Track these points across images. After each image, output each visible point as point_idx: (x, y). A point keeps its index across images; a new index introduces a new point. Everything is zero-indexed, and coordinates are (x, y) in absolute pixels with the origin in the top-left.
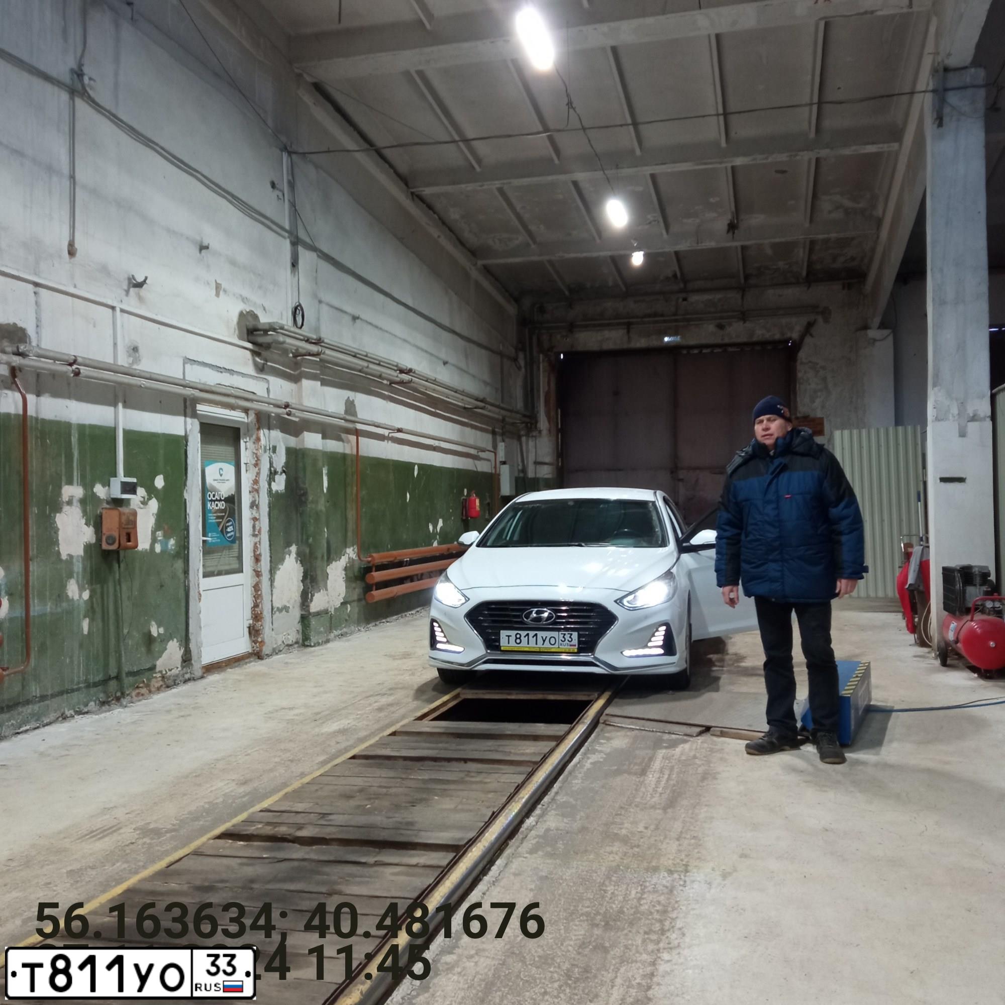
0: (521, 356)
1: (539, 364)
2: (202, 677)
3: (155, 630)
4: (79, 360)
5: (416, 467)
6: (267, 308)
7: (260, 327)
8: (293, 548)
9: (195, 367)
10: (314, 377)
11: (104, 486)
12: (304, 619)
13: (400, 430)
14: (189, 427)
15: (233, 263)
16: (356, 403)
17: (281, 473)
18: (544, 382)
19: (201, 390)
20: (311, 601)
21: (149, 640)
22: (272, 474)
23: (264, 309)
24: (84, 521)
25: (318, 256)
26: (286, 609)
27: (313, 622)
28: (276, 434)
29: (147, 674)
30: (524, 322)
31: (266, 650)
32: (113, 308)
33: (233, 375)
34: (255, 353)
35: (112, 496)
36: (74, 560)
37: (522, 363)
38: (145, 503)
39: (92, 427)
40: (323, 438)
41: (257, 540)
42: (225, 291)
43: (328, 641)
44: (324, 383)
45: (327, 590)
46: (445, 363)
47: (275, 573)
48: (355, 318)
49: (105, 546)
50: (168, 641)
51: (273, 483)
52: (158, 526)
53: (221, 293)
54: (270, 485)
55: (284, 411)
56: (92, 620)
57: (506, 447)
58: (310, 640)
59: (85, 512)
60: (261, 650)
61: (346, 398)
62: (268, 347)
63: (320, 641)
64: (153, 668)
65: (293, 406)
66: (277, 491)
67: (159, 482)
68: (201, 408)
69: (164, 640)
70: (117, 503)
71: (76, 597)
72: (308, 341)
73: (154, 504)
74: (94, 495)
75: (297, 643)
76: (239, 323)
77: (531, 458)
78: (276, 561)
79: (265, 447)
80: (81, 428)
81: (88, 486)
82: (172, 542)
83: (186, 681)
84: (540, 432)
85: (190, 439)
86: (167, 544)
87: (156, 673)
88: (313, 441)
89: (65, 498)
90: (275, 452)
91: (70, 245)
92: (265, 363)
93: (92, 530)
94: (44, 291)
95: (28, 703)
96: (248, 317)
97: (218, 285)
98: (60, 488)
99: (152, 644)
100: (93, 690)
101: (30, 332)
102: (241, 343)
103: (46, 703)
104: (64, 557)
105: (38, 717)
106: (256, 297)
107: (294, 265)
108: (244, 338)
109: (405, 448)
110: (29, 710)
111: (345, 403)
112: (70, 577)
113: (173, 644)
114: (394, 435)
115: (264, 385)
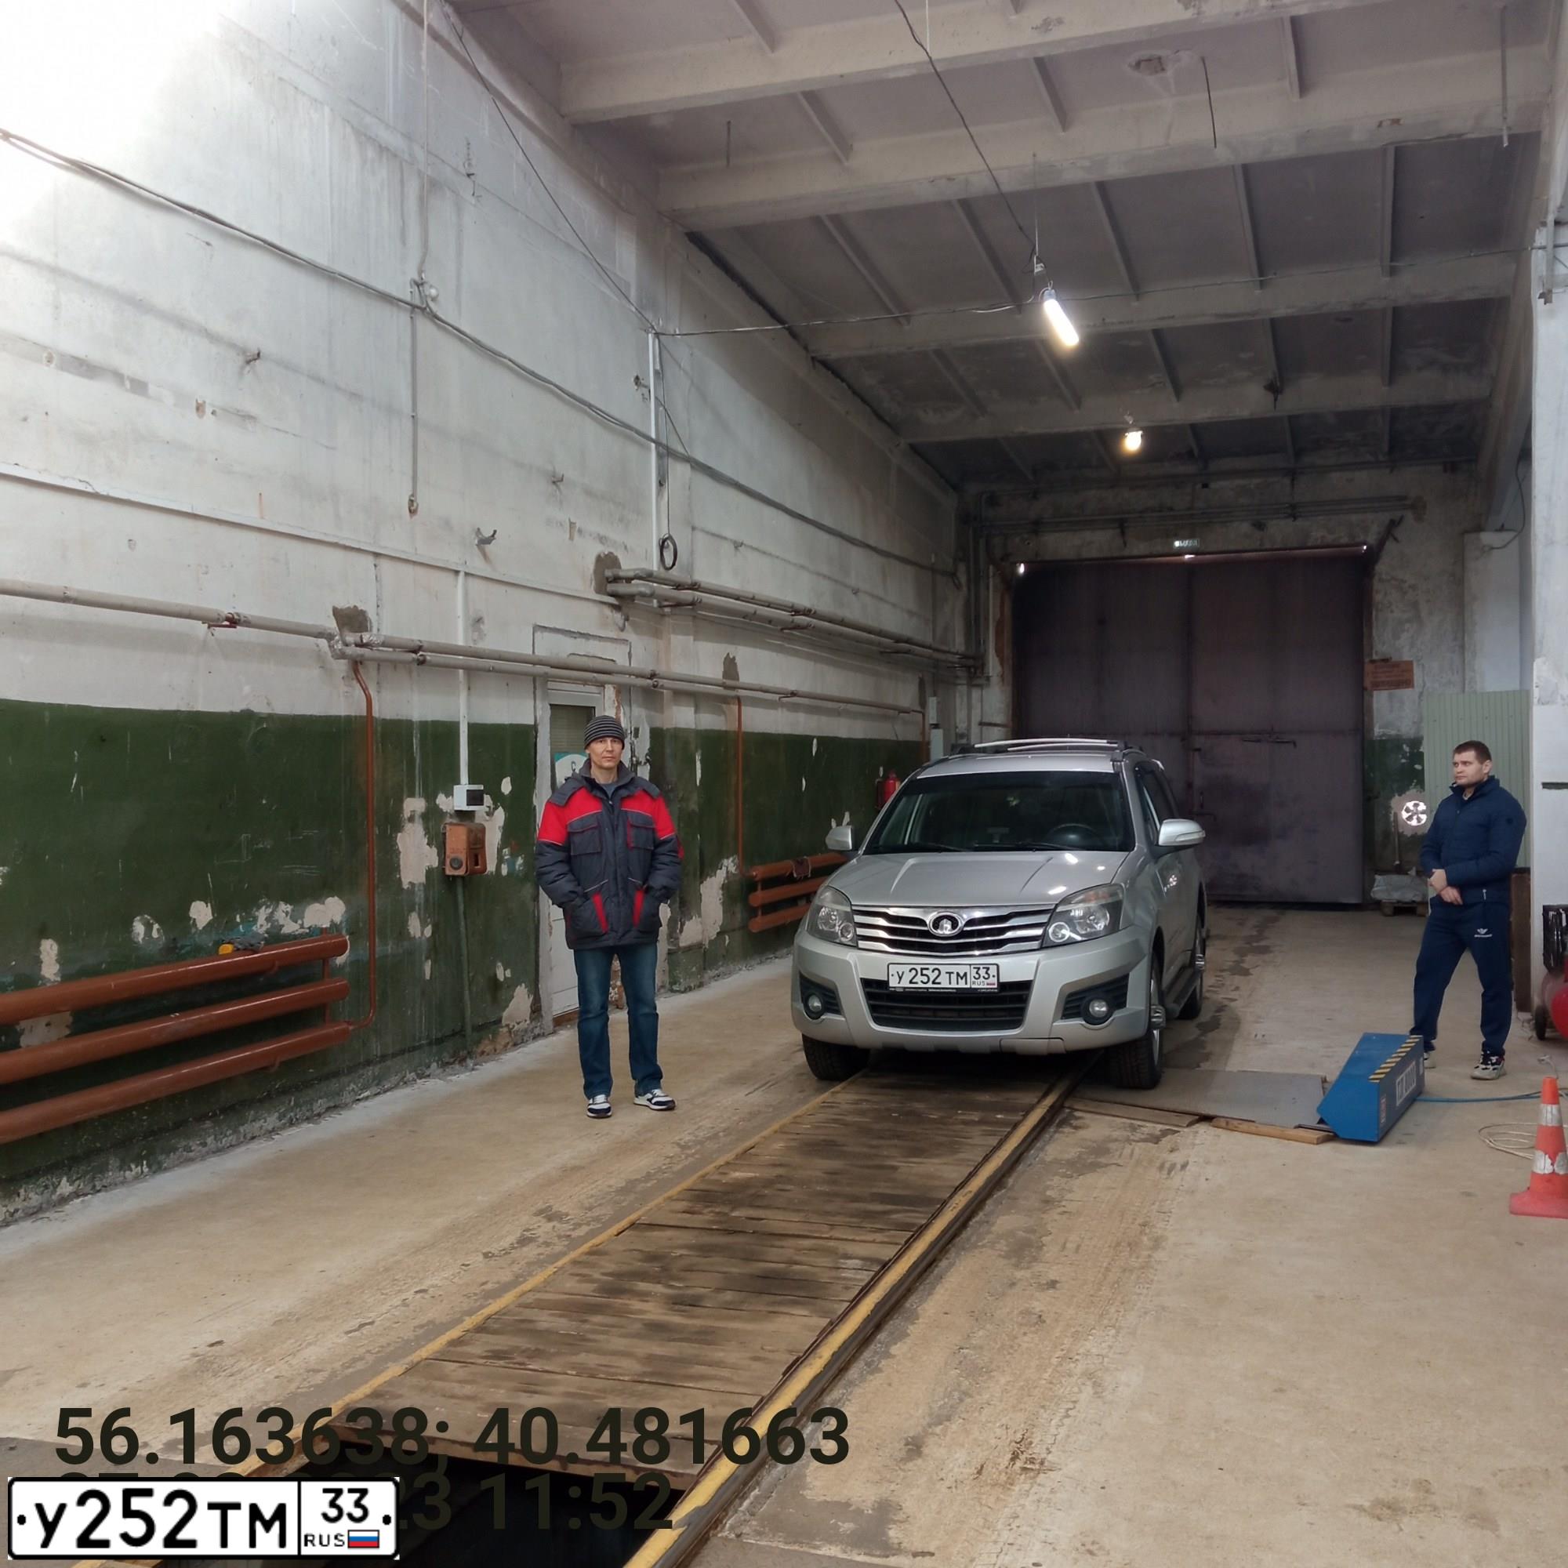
0: (962, 568)
1: (988, 578)
2: (554, 1032)
3: (502, 973)
4: (426, 645)
5: (815, 741)
6: (629, 547)
7: (621, 574)
9: (546, 634)
10: (683, 631)
11: (447, 796)
12: (674, 955)
13: (793, 694)
14: (539, 713)
15: (589, 492)
16: (738, 660)
17: (645, 763)
18: (994, 605)
19: (553, 666)
20: (681, 931)
21: (495, 985)
23: (626, 547)
24: (426, 841)
25: (692, 467)
27: (683, 959)
29: (493, 1027)
30: (966, 518)
32: (457, 572)
33: (588, 639)
34: (615, 607)
35: (456, 809)
36: (416, 889)
37: (963, 579)
38: (490, 814)
39: (435, 723)
40: (697, 711)
42: (580, 531)
43: (701, 985)
44: (699, 637)
45: (700, 916)
46: (856, 592)
48: (738, 545)
49: (449, 872)
50: (516, 987)
52: (505, 841)
53: (576, 534)
55: (650, 681)
56: (434, 962)
57: (938, 703)
58: (680, 983)
59: (426, 829)
61: (724, 655)
62: (631, 597)
63: (692, 985)
64: (500, 1021)
65: (661, 675)
67: (506, 787)
68: (553, 688)
69: (512, 984)
70: (461, 814)
71: (418, 935)
72: (678, 586)
73: (500, 815)
74: (437, 806)
76: (595, 572)
77: (975, 719)
80: (424, 725)
81: (430, 797)
82: (520, 861)
83: (536, 1037)
84: (988, 678)
85: (540, 728)
86: (514, 864)
87: (502, 1027)
88: (683, 717)
89: (407, 814)
90: (636, 735)
91: (411, 502)
92: (627, 619)
93: (435, 850)
94: (385, 564)
95: (368, 1063)
96: (606, 562)
97: (572, 525)
98: (402, 801)
99: (497, 993)
100: (435, 1049)
101: (371, 615)
102: (598, 597)
103: (389, 1063)
104: (405, 886)
105: (378, 1080)
106: (615, 534)
107: (661, 484)
108: (600, 590)
109: (801, 717)
110: (370, 1072)
111: (723, 660)
112: (412, 910)
113: (521, 991)
114: (786, 700)
115: (624, 649)
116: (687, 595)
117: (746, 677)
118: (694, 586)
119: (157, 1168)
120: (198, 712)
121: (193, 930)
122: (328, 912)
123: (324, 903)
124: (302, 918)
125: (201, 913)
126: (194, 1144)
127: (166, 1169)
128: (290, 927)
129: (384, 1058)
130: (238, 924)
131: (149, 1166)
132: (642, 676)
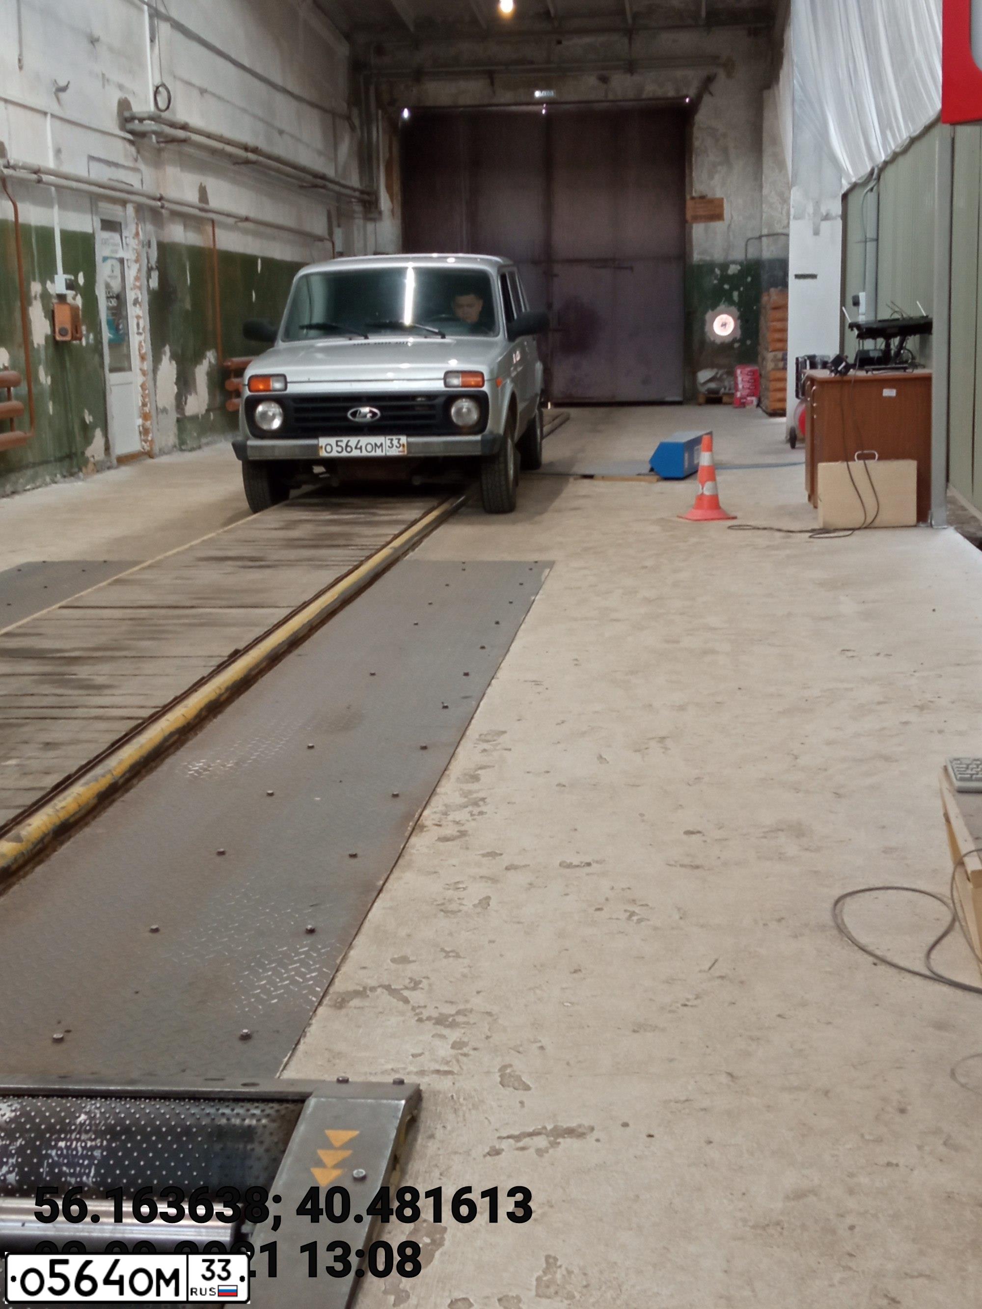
0: (355, 112)
2: (117, 468)
3: (88, 419)
4: (42, 168)
5: (259, 261)
7: (137, 115)
8: (167, 349)
9: (95, 163)
10: (174, 163)
11: (52, 282)
12: (181, 422)
13: (247, 219)
14: (95, 224)
15: (112, 50)
16: (206, 188)
17: (155, 270)
18: (384, 147)
19: (100, 187)
20: (186, 403)
21: (85, 426)
22: (150, 270)
23: (134, 93)
24: (43, 314)
25: (172, 26)
26: (165, 410)
27: (189, 426)
28: (150, 227)
30: (357, 66)
31: (156, 449)
32: (46, 114)
33: (119, 168)
34: (132, 142)
35: (58, 292)
36: (41, 349)
37: (357, 122)
38: (74, 299)
39: (42, 228)
40: (185, 229)
42: (108, 80)
43: (200, 447)
44: (183, 168)
45: (195, 394)
46: (281, 132)
47: (157, 373)
49: (58, 338)
50: (95, 430)
51: (150, 281)
52: (83, 321)
53: (106, 83)
54: (148, 281)
55: (159, 203)
56: (54, 403)
57: (343, 233)
58: (187, 444)
59: (43, 305)
60: (151, 449)
61: (198, 183)
62: (142, 135)
63: (195, 446)
65: (166, 198)
66: (153, 289)
67: (81, 280)
68: (103, 205)
69: (94, 426)
70: (62, 297)
71: (44, 382)
72: (173, 125)
73: (79, 300)
74: (46, 289)
75: (175, 446)
76: (118, 114)
77: (370, 247)
78: (157, 360)
79: (143, 242)
80: (37, 227)
81: (44, 284)
82: (91, 336)
83: (109, 468)
84: (380, 213)
85: (96, 236)
86: (89, 338)
87: (90, 457)
88: (177, 233)
89: (33, 295)
90: (149, 246)
91: (20, 60)
92: (138, 152)
93: (48, 322)
94: (10, 108)
95: (27, 467)
96: (124, 105)
97: (103, 76)
98: (29, 284)
99: (87, 431)
100: (58, 464)
101: (6, 145)
102: (122, 134)
103: (37, 469)
104: (36, 345)
105: (34, 479)
106: (127, 84)
107: (152, 40)
108: (123, 128)
109: (250, 239)
110: (30, 472)
111: (198, 188)
112: (40, 364)
113: (98, 433)
114: (240, 224)
115: (139, 176)
116: (181, 134)
117: (214, 203)
118: (184, 127)
129: (35, 465)
132: (154, 199)
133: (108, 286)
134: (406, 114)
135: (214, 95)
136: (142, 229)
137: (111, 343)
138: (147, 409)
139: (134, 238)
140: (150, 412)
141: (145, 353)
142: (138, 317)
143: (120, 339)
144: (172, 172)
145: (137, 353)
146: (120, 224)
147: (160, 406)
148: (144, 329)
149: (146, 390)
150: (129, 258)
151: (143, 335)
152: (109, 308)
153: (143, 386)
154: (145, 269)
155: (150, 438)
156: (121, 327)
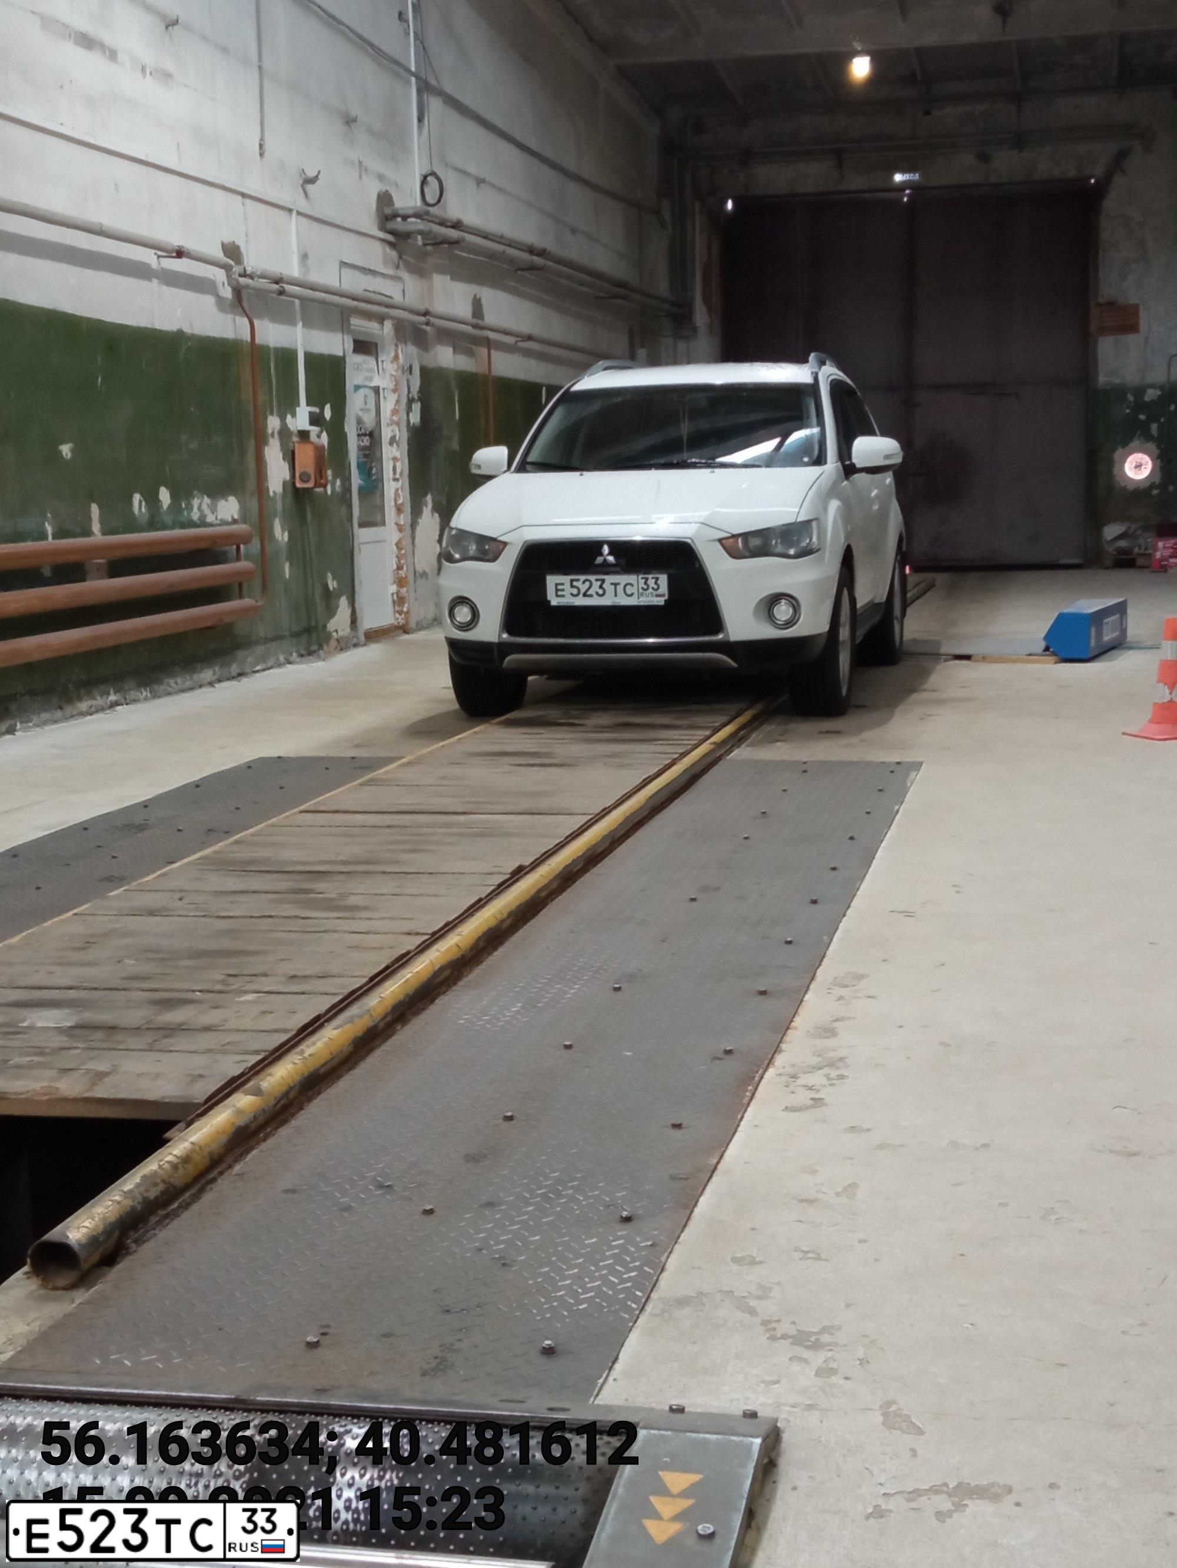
0: (666, 204)
1: (694, 216)
2: (364, 645)
3: (332, 584)
4: (285, 277)
5: (544, 389)
6: (399, 183)
7: (401, 212)
8: (429, 498)
9: (348, 270)
10: (442, 271)
11: (293, 417)
13: (530, 338)
14: (346, 347)
15: (371, 132)
16: (484, 301)
17: (418, 401)
18: (702, 247)
19: (353, 299)
21: (327, 593)
22: (410, 401)
23: (397, 185)
24: (281, 455)
25: (444, 102)
26: (424, 575)
28: (412, 349)
30: (670, 148)
31: (412, 624)
32: (290, 211)
33: (375, 276)
34: (392, 245)
35: (299, 428)
36: (278, 497)
37: (667, 216)
38: (319, 436)
39: (282, 350)
40: (455, 352)
41: (399, 484)
42: (366, 170)
44: (454, 278)
46: (574, 231)
47: (415, 528)
48: (480, 181)
49: (299, 485)
50: (340, 598)
51: (411, 414)
52: (329, 463)
53: (363, 172)
54: (408, 415)
55: (423, 319)
56: (291, 564)
59: (281, 445)
60: (407, 623)
61: (472, 297)
62: (405, 236)
66: (414, 424)
67: (328, 414)
68: (356, 322)
69: (339, 596)
70: (304, 435)
71: (280, 538)
72: (443, 223)
73: (325, 438)
74: (286, 425)
75: (435, 620)
76: (377, 210)
78: (416, 512)
79: (403, 367)
80: (276, 349)
81: (283, 419)
82: (338, 483)
83: (355, 646)
84: (695, 330)
85: (347, 359)
86: (335, 485)
87: (333, 632)
88: (446, 357)
89: (270, 431)
90: (411, 373)
91: (261, 146)
92: (400, 257)
93: (287, 465)
94: (248, 202)
95: (257, 643)
97: (360, 162)
98: (266, 418)
99: (329, 599)
100: (295, 640)
101: (243, 249)
102: (382, 235)
103: (269, 645)
104: (271, 494)
105: (264, 658)
106: (389, 173)
107: (420, 120)
108: (382, 228)
109: (533, 363)
110: (260, 649)
111: (470, 302)
112: (275, 516)
113: (343, 601)
114: (521, 344)
115: (399, 286)
116: (453, 234)
117: (490, 318)
118: (457, 225)
119: (155, 696)
120: (156, 330)
121: (162, 510)
122: (229, 508)
123: (227, 500)
124: (216, 511)
125: (165, 496)
126: (172, 681)
127: (159, 697)
128: (210, 518)
129: (267, 640)
130: (184, 509)
131: (151, 693)
132: (418, 313)
133: (359, 421)
134: (730, 205)
135: (494, 186)
136: (402, 351)
137: (361, 490)
138: (402, 573)
139: (392, 362)
140: (406, 577)
141: (402, 504)
142: (395, 459)
143: (373, 487)
144: (440, 281)
145: (393, 503)
146: (376, 344)
147: (419, 569)
148: (401, 474)
149: (402, 549)
150: (386, 386)
151: (401, 482)
152: (361, 449)
153: (398, 545)
154: (404, 401)
155: (405, 609)
156: (374, 471)
